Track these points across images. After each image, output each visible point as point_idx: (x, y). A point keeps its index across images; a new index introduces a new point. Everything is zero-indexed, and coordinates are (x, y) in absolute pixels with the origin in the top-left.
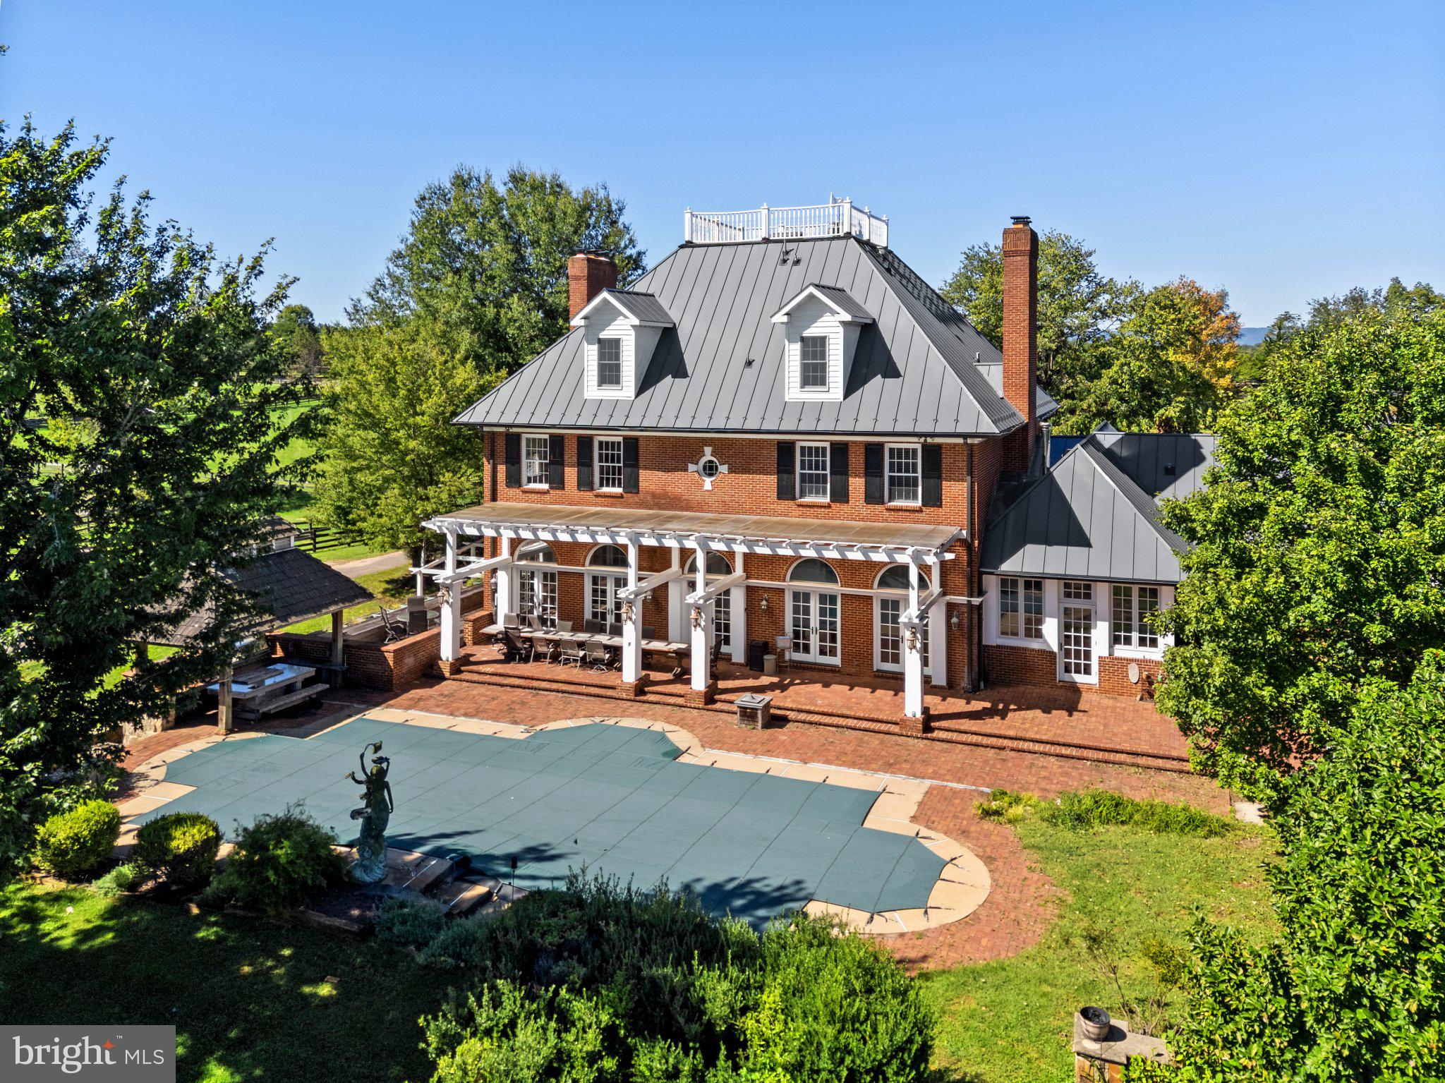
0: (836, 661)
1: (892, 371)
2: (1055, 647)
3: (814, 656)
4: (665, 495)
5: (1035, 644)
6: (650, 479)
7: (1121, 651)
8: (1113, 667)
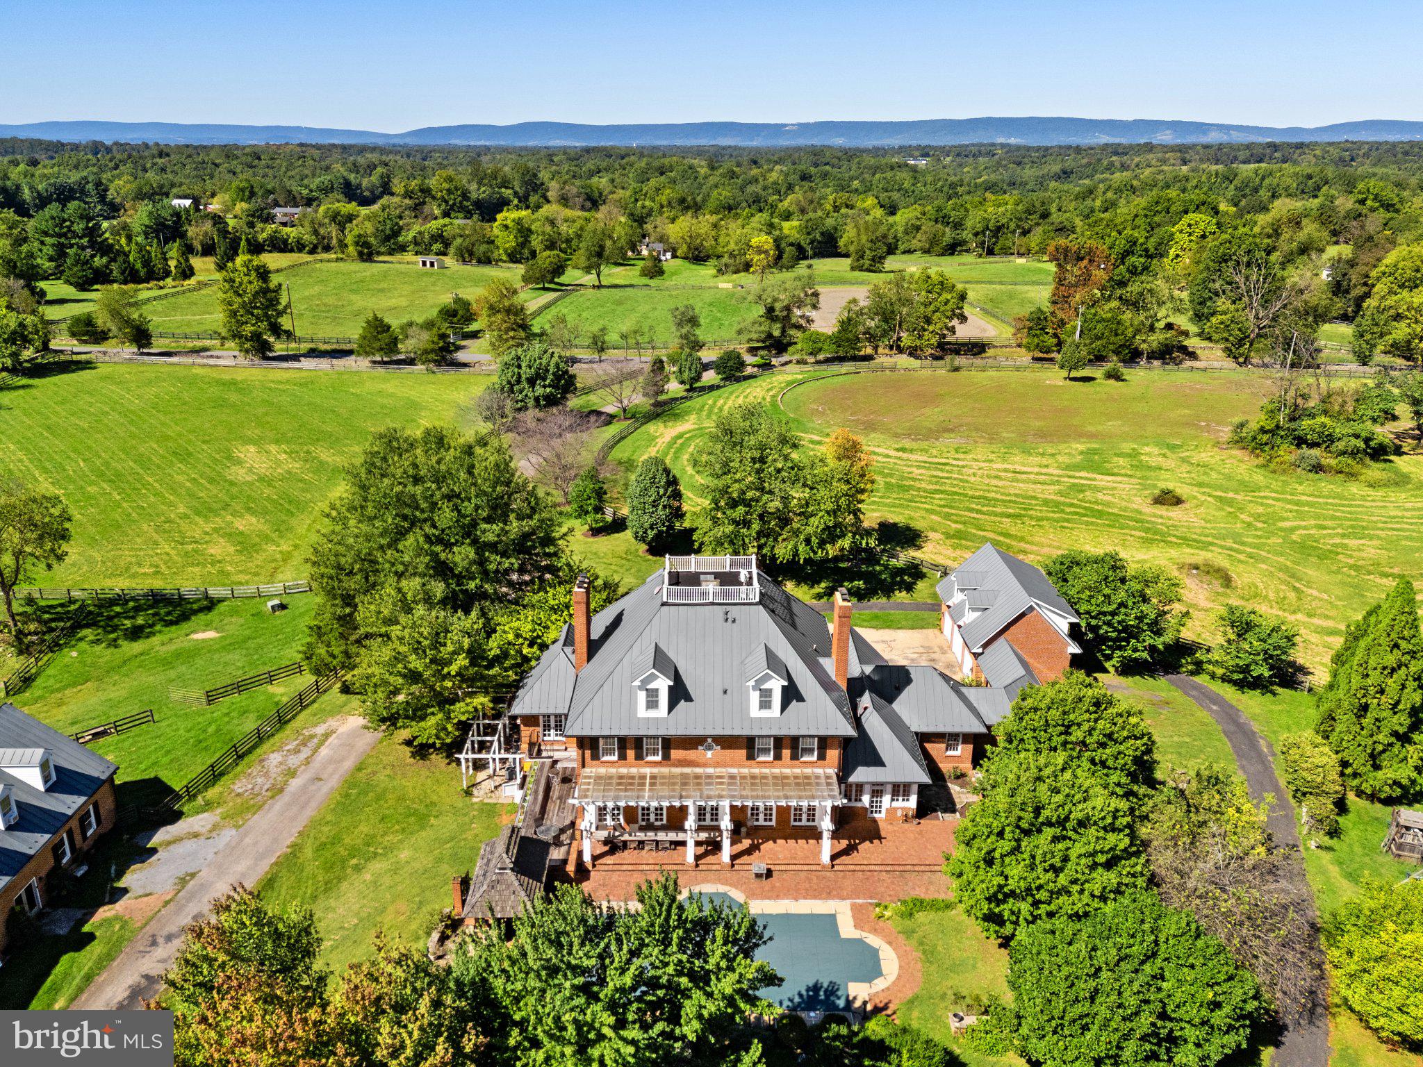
0: (773, 823)
1: (801, 699)
2: (867, 805)
3: (761, 822)
4: (686, 760)
5: (859, 804)
6: (675, 754)
7: (895, 804)
8: (891, 811)
